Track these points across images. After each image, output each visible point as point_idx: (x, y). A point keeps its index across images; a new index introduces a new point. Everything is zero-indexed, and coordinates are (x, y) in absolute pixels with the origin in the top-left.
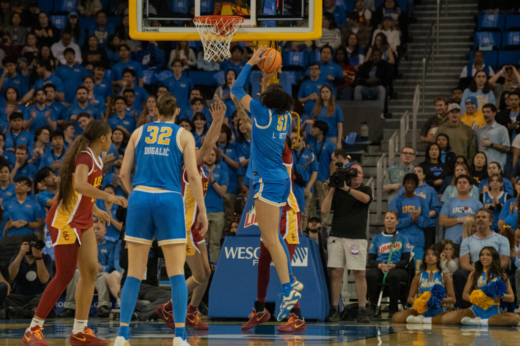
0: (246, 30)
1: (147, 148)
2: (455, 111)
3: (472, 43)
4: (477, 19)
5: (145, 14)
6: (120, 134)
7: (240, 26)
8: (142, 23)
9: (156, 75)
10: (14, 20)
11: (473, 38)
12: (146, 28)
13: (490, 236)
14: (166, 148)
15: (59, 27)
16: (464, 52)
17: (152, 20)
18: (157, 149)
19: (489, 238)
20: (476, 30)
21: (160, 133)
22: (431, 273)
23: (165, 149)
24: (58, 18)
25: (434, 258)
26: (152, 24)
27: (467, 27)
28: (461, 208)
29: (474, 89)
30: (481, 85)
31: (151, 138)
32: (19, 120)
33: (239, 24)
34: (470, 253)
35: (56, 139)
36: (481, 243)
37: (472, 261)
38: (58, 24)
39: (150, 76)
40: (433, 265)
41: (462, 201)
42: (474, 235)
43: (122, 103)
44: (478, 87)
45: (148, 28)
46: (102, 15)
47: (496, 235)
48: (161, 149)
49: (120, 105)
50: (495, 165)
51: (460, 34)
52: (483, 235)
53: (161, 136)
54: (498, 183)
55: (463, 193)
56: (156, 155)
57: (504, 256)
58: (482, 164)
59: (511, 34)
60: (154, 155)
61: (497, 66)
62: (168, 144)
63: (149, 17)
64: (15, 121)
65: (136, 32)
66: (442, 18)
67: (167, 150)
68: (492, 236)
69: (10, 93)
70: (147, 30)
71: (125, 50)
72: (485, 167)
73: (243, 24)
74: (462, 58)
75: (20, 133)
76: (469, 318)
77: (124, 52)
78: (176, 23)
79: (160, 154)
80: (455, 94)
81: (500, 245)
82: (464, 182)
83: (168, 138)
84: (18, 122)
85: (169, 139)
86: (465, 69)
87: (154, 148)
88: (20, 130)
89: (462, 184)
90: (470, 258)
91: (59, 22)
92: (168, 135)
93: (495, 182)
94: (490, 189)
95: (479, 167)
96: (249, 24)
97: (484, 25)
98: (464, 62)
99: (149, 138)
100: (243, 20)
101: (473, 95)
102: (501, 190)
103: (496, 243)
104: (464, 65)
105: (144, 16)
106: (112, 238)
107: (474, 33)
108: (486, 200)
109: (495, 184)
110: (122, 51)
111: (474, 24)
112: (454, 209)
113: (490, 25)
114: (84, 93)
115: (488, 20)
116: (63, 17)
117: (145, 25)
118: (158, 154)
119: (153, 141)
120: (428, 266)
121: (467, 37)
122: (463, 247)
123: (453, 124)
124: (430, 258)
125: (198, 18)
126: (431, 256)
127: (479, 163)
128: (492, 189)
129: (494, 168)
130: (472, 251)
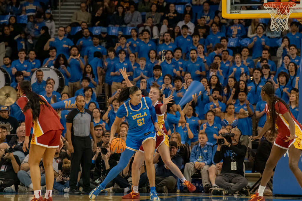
0: (297, 10)
5: (232, 2)
6: (215, 78)
7: (294, 9)
8: (230, 8)
9: (240, 41)
10: (152, 8)
12: (233, 11)
15: (180, 12)
17: (236, 6)
24: (180, 7)
26: (236, 8)
32: (158, 71)
33: (293, 7)
35: (176, 82)
38: (179, 11)
39: (236, 42)
43: (218, 59)
45: (234, 11)
46: (206, 4)
49: (217, 60)
63: (234, 4)
64: (156, 71)
65: (226, 13)
69: (151, 53)
70: (233, 12)
71: (215, 26)
73: (295, 7)
75: (159, 78)
77: (215, 27)
78: (253, 7)
84: (157, 72)
88: (159, 76)
91: (180, 9)
96: (299, 7)
100: (295, 5)
105: (232, 4)
106: (211, 143)
110: (213, 26)
114: (194, 53)
116: (183, 6)
117: (232, 9)
125: (266, 4)
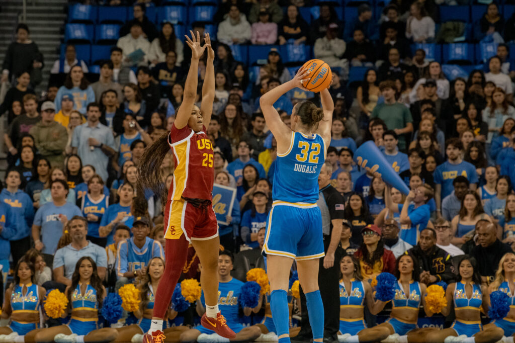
1: (297, 165)
2: (49, 111)
3: (63, 36)
4: (67, 10)
11: (63, 31)
13: (87, 247)
16: (54, 45)
18: (308, 167)
19: (85, 249)
20: (67, 21)
21: (310, 150)
22: (25, 287)
23: (314, 168)
25: (28, 272)
27: (57, 19)
28: (56, 216)
29: (70, 86)
30: (77, 81)
31: (302, 156)
34: (64, 266)
36: (77, 254)
37: (66, 274)
40: (27, 279)
41: (58, 208)
42: (69, 246)
44: (75, 83)
47: (93, 246)
48: (311, 167)
50: (89, 168)
51: (50, 25)
52: (79, 246)
53: (312, 154)
54: (99, 185)
55: (58, 199)
56: (307, 173)
57: (101, 268)
58: (77, 168)
59: (104, 27)
60: (305, 173)
61: (90, 61)
62: (317, 162)
66: (30, 8)
68: (88, 247)
72: (80, 171)
74: (52, 52)
76: (63, 335)
79: (310, 172)
80: (51, 91)
81: (97, 256)
82: (59, 187)
83: (318, 156)
85: (318, 158)
86: (57, 64)
89: (56, 189)
90: (65, 271)
92: (317, 153)
93: (95, 183)
94: (89, 192)
95: (74, 172)
97: (75, 17)
98: (54, 56)
99: (300, 155)
101: (70, 92)
102: (102, 193)
103: (93, 254)
104: (55, 59)
107: (64, 25)
108: (85, 203)
109: (95, 186)
111: (65, 16)
112: (47, 217)
113: (81, 17)
115: (79, 11)
119: (304, 160)
120: (21, 281)
121: (57, 29)
122: (58, 259)
123: (46, 124)
124: (23, 272)
126: (24, 270)
127: (73, 168)
128: (92, 192)
129: (88, 171)
130: (67, 264)
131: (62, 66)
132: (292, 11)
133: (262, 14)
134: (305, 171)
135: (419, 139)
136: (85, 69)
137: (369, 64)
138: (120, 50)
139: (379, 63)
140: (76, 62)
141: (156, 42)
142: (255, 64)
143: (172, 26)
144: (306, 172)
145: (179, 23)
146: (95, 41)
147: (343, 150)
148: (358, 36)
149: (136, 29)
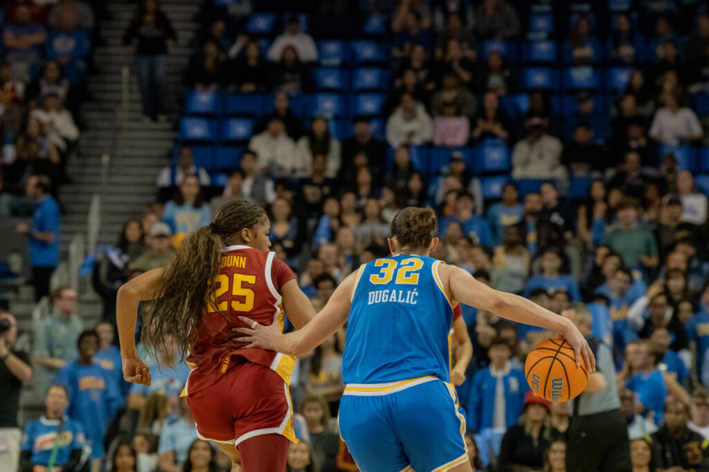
1: (373, 293)
3: (176, 135)
4: (181, 99)
11: (176, 128)
14: (412, 290)
16: (165, 147)
18: (394, 291)
20: (181, 114)
23: (409, 292)
30: (191, 196)
31: (382, 275)
34: (174, 450)
36: (190, 434)
37: (177, 459)
44: (186, 198)
48: (401, 292)
53: (403, 271)
56: (393, 303)
59: (233, 122)
60: (388, 303)
62: (417, 283)
67: (413, 293)
74: (162, 157)
79: (399, 301)
83: (416, 272)
85: (418, 275)
86: (166, 173)
87: (388, 291)
90: (175, 456)
92: (415, 268)
97: (193, 109)
98: (163, 162)
99: (378, 275)
107: (178, 120)
113: (202, 108)
115: (198, 102)
118: (395, 300)
119: (387, 280)
121: (169, 125)
130: (177, 448)
131: (173, 176)
132: (491, 100)
133: (447, 104)
134: (389, 299)
135: (667, 277)
136: (205, 179)
137: (596, 175)
138: (254, 155)
139: (610, 173)
140: (192, 170)
141: (303, 143)
142: (438, 173)
143: (327, 121)
144: (391, 300)
145: (336, 118)
146: (219, 141)
147: (557, 292)
148: (582, 135)
149: (276, 125)
